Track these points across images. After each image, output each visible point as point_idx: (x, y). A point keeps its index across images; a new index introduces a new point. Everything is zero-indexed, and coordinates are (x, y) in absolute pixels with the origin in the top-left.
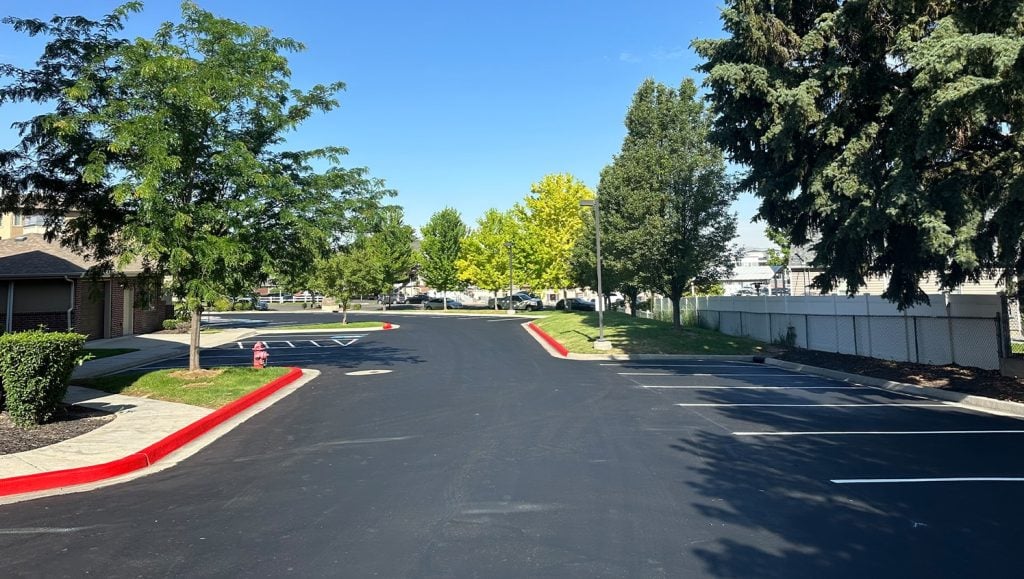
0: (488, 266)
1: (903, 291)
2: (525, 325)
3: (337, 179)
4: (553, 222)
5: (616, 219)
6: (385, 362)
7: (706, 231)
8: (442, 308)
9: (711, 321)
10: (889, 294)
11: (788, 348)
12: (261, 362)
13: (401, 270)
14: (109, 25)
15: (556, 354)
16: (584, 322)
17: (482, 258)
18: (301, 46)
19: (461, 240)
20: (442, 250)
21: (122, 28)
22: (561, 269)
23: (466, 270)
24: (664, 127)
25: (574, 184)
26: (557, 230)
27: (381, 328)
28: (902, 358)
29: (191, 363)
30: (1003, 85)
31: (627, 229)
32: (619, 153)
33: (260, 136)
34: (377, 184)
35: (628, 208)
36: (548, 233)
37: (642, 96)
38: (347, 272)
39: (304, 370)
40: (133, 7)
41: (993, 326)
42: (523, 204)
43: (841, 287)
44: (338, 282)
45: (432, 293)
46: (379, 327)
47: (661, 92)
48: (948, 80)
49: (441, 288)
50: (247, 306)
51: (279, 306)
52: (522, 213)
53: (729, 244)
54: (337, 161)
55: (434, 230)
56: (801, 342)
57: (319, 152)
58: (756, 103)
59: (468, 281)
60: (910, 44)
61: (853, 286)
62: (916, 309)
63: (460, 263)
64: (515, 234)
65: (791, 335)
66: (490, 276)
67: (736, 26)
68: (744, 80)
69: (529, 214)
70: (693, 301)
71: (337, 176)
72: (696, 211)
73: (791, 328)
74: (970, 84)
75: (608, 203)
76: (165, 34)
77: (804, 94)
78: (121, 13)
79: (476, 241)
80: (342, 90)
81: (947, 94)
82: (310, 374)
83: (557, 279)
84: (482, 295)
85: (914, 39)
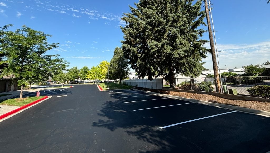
0: (92, 76)
1: (150, 78)
2: (97, 86)
3: (56, 61)
4: (103, 68)
5: (112, 68)
6: (66, 94)
7: (125, 70)
8: (84, 83)
9: (127, 83)
10: (149, 79)
11: (137, 87)
12: (38, 95)
13: (77, 76)
14: (4, 28)
15: (100, 90)
16: (105, 85)
17: (92, 74)
18: (51, 36)
19: (88, 71)
20: (84, 73)
21: (7, 29)
22: (104, 76)
23: (88, 76)
24: (119, 54)
25: (107, 62)
26: (104, 69)
27: (70, 87)
28: (151, 88)
29: (20, 97)
30: (160, 49)
31: (113, 69)
32: (113, 57)
33: (41, 52)
34: (65, 61)
35: (114, 66)
36: (102, 70)
37: (116, 49)
38: (63, 77)
39: (48, 96)
40: (11, 25)
41: (161, 83)
42: (98, 65)
43: (142, 78)
44: (62, 79)
45: (83, 81)
46: (69, 87)
47: (119, 48)
48: (153, 48)
49: (83, 79)
50: (45, 84)
51: (53, 83)
52: (98, 67)
53: (129, 72)
54: (57, 57)
55: (83, 70)
56: (138, 86)
57: (54, 56)
58: (129, 50)
59: (89, 78)
60: (149, 43)
61: (143, 78)
62: (152, 81)
63: (87, 75)
64: (97, 70)
65: (137, 85)
66: (92, 77)
67: (126, 39)
68: (127, 47)
69: (99, 67)
70: (124, 80)
71: (57, 60)
72: (124, 67)
73: (137, 84)
74: (156, 49)
75: (111, 65)
76: (18, 31)
77: (135, 49)
78: (7, 26)
79: (90, 71)
80: (59, 44)
81: (153, 50)
82: (50, 97)
83: (104, 78)
84: (92, 81)
85: (149, 42)
